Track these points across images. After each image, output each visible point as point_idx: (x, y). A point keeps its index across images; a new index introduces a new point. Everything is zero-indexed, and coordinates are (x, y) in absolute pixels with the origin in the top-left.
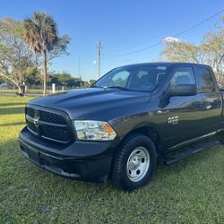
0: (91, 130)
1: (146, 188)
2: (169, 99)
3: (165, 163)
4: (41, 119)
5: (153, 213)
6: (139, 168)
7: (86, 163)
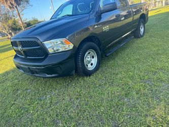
0: (57, 46)
1: (98, 72)
2: (101, 16)
3: (106, 56)
4: (23, 47)
5: (105, 84)
6: (92, 62)
7: (59, 67)
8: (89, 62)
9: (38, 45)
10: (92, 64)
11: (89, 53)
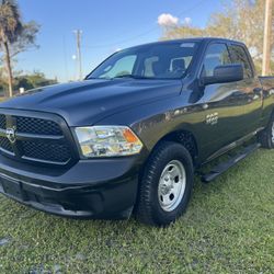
2: (204, 88)
4: (18, 130)
6: (172, 191)
7: (99, 193)
8: (167, 190)
9: (60, 133)
10: (172, 197)
11: (170, 168)
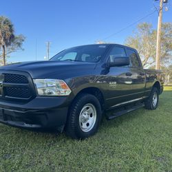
4: (5, 81)
6: (88, 121)
8: (85, 120)
9: (27, 82)
10: (88, 125)
11: (88, 108)
